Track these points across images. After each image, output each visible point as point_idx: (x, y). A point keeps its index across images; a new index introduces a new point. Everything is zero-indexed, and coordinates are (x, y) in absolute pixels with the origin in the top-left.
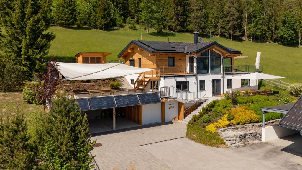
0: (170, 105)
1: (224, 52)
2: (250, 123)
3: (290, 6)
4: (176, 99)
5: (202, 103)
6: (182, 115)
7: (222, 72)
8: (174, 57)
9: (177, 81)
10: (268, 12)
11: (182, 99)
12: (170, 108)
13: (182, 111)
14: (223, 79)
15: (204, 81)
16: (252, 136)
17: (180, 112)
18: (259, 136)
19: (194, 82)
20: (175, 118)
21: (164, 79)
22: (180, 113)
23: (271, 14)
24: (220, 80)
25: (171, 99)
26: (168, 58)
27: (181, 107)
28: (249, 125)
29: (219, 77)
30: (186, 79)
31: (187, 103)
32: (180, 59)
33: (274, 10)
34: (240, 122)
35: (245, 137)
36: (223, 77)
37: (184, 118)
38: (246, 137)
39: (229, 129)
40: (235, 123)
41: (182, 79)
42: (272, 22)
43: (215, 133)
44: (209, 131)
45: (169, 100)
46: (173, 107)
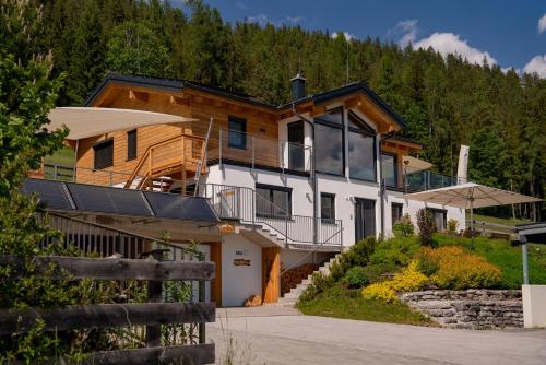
0: (238, 253)
1: (385, 119)
2: (481, 287)
3: (488, 117)
4: (258, 231)
5: (332, 255)
6: (274, 286)
7: (379, 181)
8: (245, 120)
9: (260, 181)
10: (439, 129)
11: (276, 233)
12: (237, 262)
13: (275, 274)
14: (382, 200)
15: (332, 197)
16: (493, 312)
17: (268, 276)
18: (514, 314)
19: (307, 195)
20: (254, 296)
21: (222, 169)
22: (267, 281)
23: (446, 137)
24: (374, 202)
25: (243, 228)
26: (227, 120)
27: (272, 262)
28: (479, 292)
29: (371, 192)
30: (285, 182)
31: (291, 247)
32: (262, 130)
33: (453, 124)
34: (455, 280)
35: (478, 311)
36: (382, 194)
37: (282, 296)
38: (481, 313)
39: (428, 297)
40: (441, 282)
41: (273, 180)
42: (448, 155)
43: (391, 301)
44: (373, 298)
45: (237, 230)
46: (247, 263)
